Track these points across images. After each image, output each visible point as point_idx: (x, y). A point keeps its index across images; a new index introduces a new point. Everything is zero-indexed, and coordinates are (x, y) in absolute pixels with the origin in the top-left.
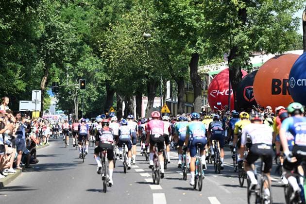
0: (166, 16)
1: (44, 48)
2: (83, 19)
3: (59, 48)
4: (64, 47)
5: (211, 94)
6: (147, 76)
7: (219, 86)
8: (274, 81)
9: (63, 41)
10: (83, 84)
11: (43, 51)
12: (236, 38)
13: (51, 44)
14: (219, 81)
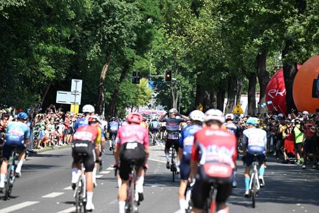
1: (101, 31)
3: (117, 32)
4: (124, 31)
5: (269, 94)
7: (278, 85)
9: (123, 24)
10: (168, 76)
11: (99, 35)
12: (290, 29)
13: (109, 26)
14: (279, 79)
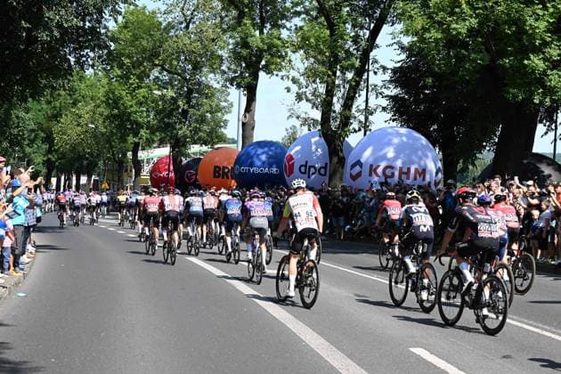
0: (116, 111)
2: (40, 111)
6: (87, 159)
7: (159, 169)
8: (216, 167)
12: (180, 132)
14: (159, 165)
